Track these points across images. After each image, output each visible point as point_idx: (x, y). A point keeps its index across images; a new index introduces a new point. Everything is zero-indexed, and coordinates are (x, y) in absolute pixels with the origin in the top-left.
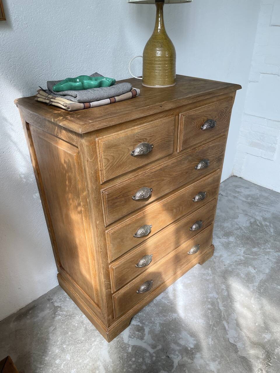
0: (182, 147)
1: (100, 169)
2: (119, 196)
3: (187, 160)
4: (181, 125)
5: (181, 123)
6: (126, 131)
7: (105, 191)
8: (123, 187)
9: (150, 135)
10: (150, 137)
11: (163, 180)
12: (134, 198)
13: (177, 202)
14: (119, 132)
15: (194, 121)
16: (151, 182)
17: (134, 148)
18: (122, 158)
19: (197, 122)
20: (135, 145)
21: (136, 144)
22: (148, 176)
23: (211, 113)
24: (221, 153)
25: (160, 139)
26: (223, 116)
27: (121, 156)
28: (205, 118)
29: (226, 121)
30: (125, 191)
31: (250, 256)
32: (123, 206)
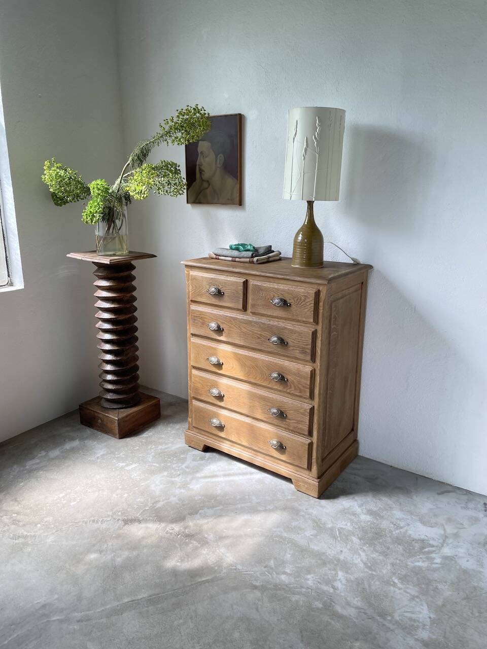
0: (251, 308)
2: (198, 316)
3: (257, 325)
4: (249, 289)
6: (206, 274)
7: (192, 308)
8: (203, 313)
14: (201, 273)
15: (263, 292)
16: (222, 323)
17: (210, 288)
19: (266, 294)
21: (211, 285)
22: (220, 315)
23: (282, 293)
24: (307, 345)
25: (230, 291)
26: (302, 304)
27: (201, 289)
28: (276, 295)
29: (306, 310)
30: (202, 316)
31: (338, 533)
32: (201, 326)
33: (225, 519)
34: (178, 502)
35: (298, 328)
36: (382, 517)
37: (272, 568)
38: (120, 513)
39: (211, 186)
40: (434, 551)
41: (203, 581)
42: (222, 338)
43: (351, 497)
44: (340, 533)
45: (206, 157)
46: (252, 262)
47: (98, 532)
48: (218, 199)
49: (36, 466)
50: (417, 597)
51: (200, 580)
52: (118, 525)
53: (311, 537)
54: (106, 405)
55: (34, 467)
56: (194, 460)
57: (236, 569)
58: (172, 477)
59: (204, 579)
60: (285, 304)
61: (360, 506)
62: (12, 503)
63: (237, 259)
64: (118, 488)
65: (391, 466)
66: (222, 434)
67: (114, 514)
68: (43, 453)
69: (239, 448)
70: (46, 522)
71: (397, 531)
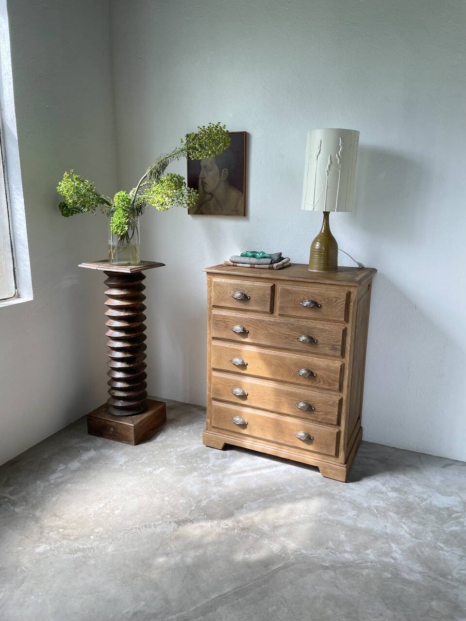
0: (279, 311)
2: (221, 320)
3: (286, 326)
5: (278, 292)
7: (214, 312)
8: (225, 317)
10: (248, 290)
12: (232, 329)
14: (227, 280)
16: (248, 325)
17: (234, 293)
18: (226, 296)
19: (296, 297)
21: (236, 290)
22: (245, 319)
23: (313, 295)
24: (337, 342)
25: (256, 295)
26: (333, 305)
27: (225, 294)
28: (306, 297)
29: (338, 310)
30: (226, 320)
31: (376, 511)
32: (223, 330)
33: (271, 510)
34: (219, 499)
35: (328, 326)
36: (406, 493)
37: (333, 549)
38: (168, 516)
39: (214, 198)
40: (461, 516)
41: (277, 569)
42: (247, 340)
43: (372, 477)
44: (377, 510)
45: (210, 171)
46: (272, 268)
47: (156, 536)
48: (222, 210)
49: (61, 480)
50: (464, 556)
51: (274, 568)
52: (172, 527)
53: (354, 517)
54: (117, 413)
55: (59, 480)
56: (217, 459)
57: (301, 554)
58: (203, 477)
59: (277, 567)
60: (316, 305)
61: (384, 484)
62: (52, 518)
63: (256, 266)
64: (156, 493)
65: (394, 448)
66: (245, 432)
67: (163, 517)
68: (62, 467)
69: (261, 443)
70: (97, 533)
71: (423, 503)
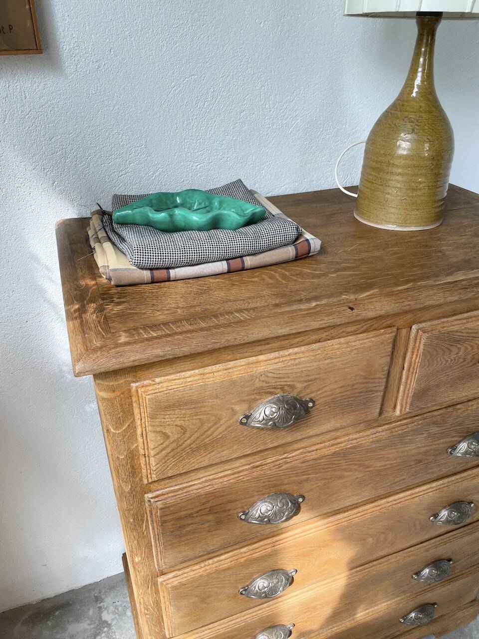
0: (411, 405)
1: (142, 452)
2: (198, 512)
3: (422, 434)
4: (413, 352)
5: (414, 348)
6: (229, 366)
7: (157, 499)
8: (210, 494)
9: (306, 378)
10: (305, 381)
11: (341, 477)
12: (243, 517)
13: (381, 523)
14: (208, 369)
15: (459, 346)
16: (301, 482)
17: (250, 408)
18: (212, 429)
19: (470, 348)
20: (255, 400)
21: (257, 397)
22: (293, 468)
25: (336, 386)
